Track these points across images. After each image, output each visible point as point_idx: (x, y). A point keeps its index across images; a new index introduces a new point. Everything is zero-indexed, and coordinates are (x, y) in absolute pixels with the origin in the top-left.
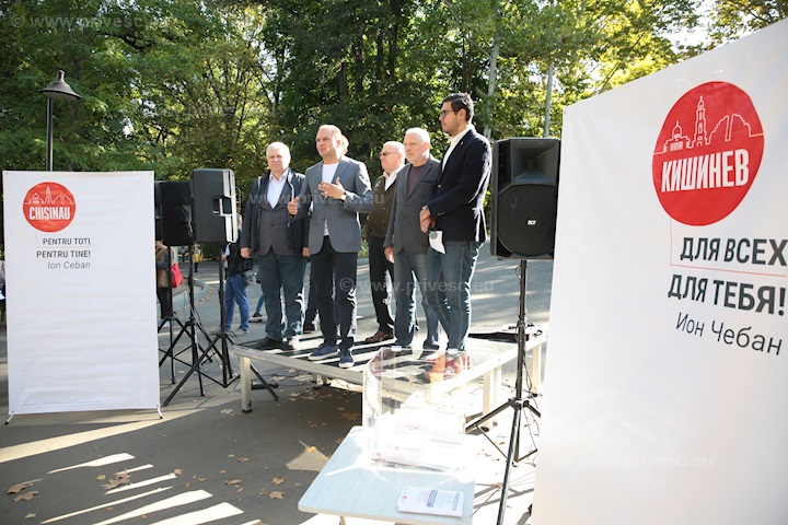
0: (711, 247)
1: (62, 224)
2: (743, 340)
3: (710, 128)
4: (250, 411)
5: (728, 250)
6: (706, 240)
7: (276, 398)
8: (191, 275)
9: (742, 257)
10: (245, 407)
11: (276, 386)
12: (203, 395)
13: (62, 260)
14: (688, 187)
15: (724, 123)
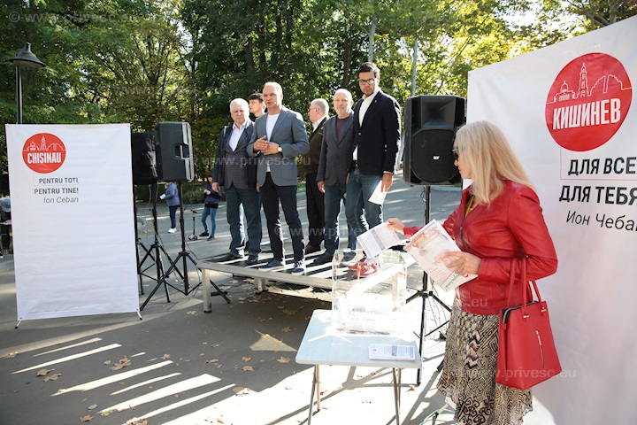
0: (593, 165)
1: (55, 167)
2: (619, 225)
3: (591, 84)
4: (210, 312)
5: (606, 165)
6: (588, 161)
7: (229, 301)
8: (155, 208)
9: (618, 170)
10: (206, 309)
11: (226, 293)
12: (169, 302)
13: (55, 196)
14: (574, 125)
15: (602, 82)
